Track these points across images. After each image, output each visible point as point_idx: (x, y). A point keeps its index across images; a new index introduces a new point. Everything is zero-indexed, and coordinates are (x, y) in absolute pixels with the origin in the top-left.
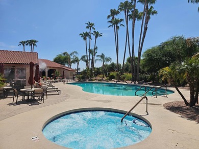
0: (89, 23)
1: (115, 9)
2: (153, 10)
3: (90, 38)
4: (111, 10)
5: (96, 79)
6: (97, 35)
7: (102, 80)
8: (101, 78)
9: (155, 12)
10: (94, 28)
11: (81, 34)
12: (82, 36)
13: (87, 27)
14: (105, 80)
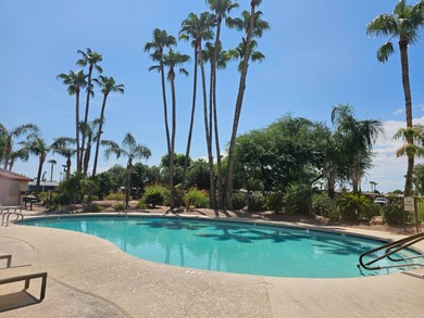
0: (90, 51)
1: (164, 32)
2: (255, 49)
3: (90, 91)
4: (157, 32)
5: (107, 206)
6: (109, 86)
7: (127, 208)
8: (122, 203)
9: (258, 56)
10: (100, 70)
11: (63, 76)
12: (66, 82)
13: (82, 63)
14: (137, 208)
